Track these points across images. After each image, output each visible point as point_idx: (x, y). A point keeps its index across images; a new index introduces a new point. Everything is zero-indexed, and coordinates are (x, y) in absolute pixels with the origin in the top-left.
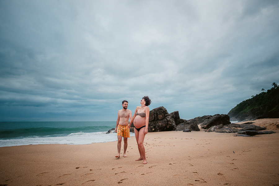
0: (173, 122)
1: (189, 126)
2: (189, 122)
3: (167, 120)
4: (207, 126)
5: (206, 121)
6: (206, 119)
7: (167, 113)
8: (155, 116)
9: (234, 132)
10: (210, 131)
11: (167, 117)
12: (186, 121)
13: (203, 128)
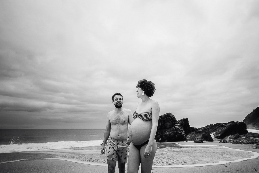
0: (182, 131)
1: (200, 136)
2: (201, 130)
3: (176, 128)
4: (221, 135)
5: (219, 130)
6: (220, 127)
7: (175, 121)
8: (162, 124)
9: (253, 143)
10: (225, 142)
11: (176, 125)
12: (197, 129)
13: (216, 137)
